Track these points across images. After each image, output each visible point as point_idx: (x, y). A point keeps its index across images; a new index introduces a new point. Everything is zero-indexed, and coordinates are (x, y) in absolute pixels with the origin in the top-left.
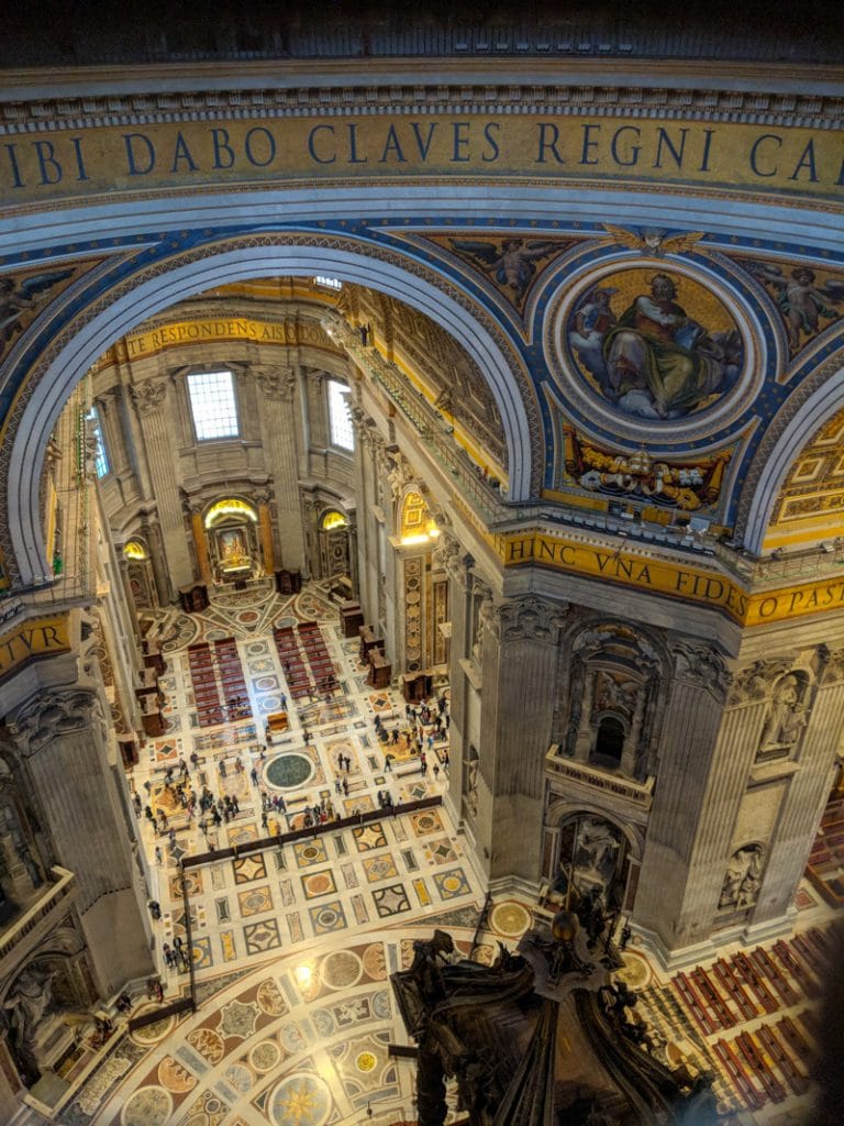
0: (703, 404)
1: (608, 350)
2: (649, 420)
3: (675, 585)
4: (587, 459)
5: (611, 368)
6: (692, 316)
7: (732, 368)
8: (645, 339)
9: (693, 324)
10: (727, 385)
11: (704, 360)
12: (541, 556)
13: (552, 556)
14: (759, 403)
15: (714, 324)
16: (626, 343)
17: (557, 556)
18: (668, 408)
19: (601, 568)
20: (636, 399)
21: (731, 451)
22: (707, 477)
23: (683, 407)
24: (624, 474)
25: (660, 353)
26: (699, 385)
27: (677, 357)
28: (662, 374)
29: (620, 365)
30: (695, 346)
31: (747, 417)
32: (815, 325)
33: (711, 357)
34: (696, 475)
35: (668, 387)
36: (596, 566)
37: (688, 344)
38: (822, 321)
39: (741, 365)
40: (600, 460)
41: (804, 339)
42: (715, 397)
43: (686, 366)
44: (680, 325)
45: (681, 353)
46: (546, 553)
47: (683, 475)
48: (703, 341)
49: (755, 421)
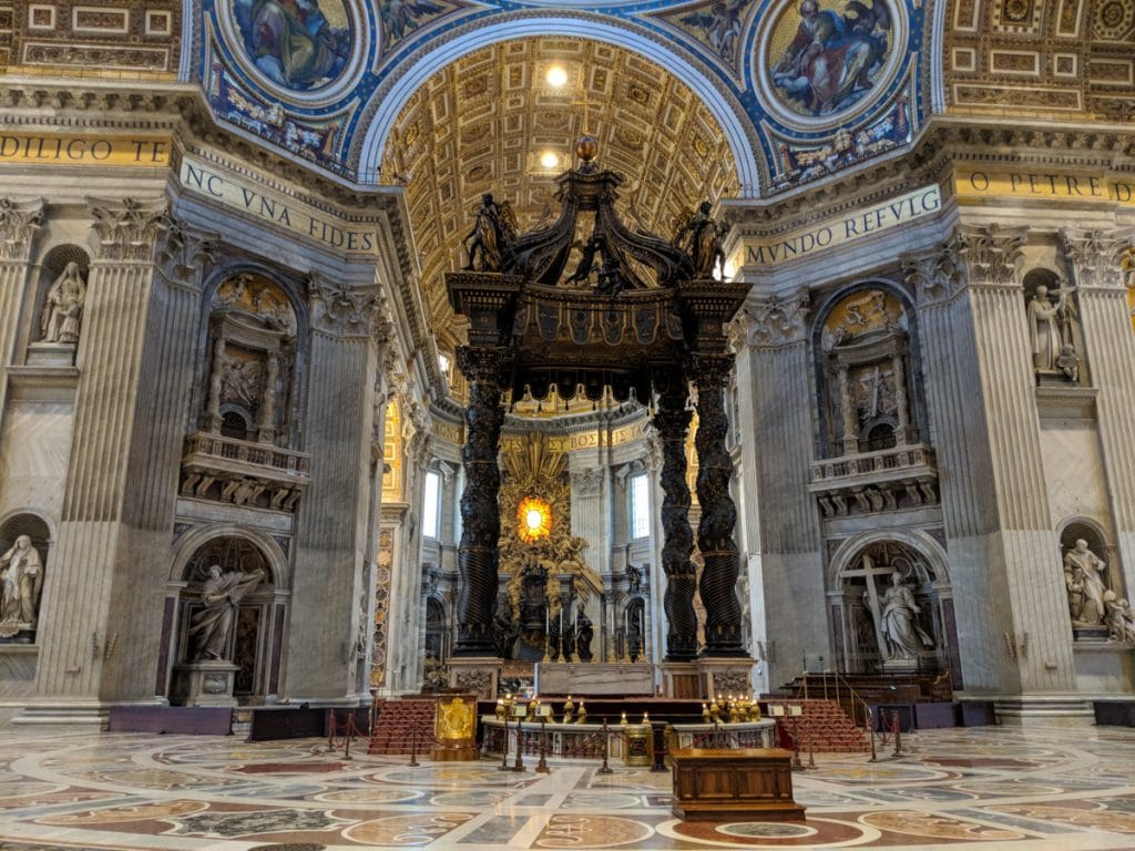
0: (318, 84)
1: (257, 13)
2: (278, 83)
3: (308, 230)
4: (232, 100)
5: (256, 28)
6: (322, 9)
7: (340, 60)
8: (286, 14)
9: (321, 16)
10: (335, 73)
11: (323, 47)
12: (188, 182)
13: (200, 184)
14: (359, 87)
15: (334, 19)
16: (271, 13)
17: (205, 185)
18: (292, 81)
19: (248, 204)
20: (269, 63)
21: (338, 123)
22: (323, 142)
23: (302, 81)
24: (262, 123)
25: (292, 31)
26: (317, 67)
27: (304, 38)
28: (293, 49)
29: (263, 29)
30: (318, 34)
31: (351, 97)
32: (401, 32)
33: (329, 47)
34: (315, 138)
35: (296, 60)
36: (242, 201)
37: (314, 30)
38: (407, 29)
39: (347, 59)
40: (242, 105)
41: (393, 42)
42: (326, 80)
43: (309, 49)
44: (312, 13)
45: (306, 35)
46: (192, 179)
47: (306, 136)
48: (324, 32)
49: (356, 101)
